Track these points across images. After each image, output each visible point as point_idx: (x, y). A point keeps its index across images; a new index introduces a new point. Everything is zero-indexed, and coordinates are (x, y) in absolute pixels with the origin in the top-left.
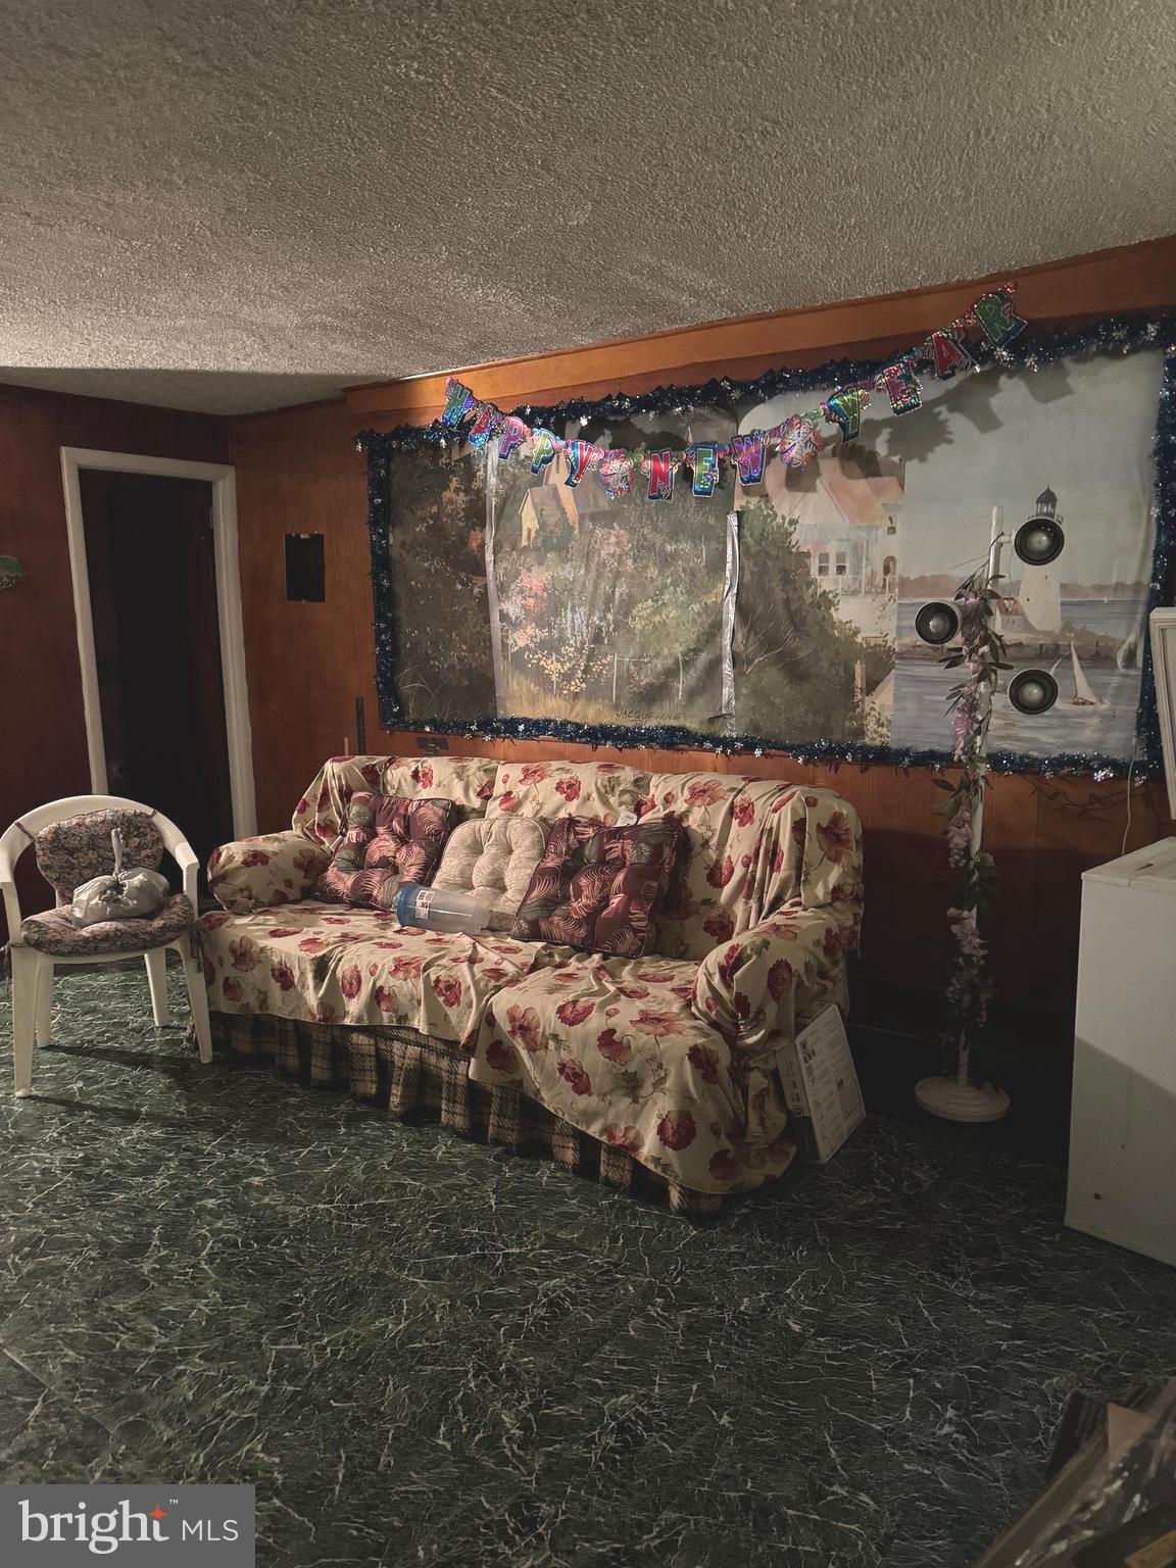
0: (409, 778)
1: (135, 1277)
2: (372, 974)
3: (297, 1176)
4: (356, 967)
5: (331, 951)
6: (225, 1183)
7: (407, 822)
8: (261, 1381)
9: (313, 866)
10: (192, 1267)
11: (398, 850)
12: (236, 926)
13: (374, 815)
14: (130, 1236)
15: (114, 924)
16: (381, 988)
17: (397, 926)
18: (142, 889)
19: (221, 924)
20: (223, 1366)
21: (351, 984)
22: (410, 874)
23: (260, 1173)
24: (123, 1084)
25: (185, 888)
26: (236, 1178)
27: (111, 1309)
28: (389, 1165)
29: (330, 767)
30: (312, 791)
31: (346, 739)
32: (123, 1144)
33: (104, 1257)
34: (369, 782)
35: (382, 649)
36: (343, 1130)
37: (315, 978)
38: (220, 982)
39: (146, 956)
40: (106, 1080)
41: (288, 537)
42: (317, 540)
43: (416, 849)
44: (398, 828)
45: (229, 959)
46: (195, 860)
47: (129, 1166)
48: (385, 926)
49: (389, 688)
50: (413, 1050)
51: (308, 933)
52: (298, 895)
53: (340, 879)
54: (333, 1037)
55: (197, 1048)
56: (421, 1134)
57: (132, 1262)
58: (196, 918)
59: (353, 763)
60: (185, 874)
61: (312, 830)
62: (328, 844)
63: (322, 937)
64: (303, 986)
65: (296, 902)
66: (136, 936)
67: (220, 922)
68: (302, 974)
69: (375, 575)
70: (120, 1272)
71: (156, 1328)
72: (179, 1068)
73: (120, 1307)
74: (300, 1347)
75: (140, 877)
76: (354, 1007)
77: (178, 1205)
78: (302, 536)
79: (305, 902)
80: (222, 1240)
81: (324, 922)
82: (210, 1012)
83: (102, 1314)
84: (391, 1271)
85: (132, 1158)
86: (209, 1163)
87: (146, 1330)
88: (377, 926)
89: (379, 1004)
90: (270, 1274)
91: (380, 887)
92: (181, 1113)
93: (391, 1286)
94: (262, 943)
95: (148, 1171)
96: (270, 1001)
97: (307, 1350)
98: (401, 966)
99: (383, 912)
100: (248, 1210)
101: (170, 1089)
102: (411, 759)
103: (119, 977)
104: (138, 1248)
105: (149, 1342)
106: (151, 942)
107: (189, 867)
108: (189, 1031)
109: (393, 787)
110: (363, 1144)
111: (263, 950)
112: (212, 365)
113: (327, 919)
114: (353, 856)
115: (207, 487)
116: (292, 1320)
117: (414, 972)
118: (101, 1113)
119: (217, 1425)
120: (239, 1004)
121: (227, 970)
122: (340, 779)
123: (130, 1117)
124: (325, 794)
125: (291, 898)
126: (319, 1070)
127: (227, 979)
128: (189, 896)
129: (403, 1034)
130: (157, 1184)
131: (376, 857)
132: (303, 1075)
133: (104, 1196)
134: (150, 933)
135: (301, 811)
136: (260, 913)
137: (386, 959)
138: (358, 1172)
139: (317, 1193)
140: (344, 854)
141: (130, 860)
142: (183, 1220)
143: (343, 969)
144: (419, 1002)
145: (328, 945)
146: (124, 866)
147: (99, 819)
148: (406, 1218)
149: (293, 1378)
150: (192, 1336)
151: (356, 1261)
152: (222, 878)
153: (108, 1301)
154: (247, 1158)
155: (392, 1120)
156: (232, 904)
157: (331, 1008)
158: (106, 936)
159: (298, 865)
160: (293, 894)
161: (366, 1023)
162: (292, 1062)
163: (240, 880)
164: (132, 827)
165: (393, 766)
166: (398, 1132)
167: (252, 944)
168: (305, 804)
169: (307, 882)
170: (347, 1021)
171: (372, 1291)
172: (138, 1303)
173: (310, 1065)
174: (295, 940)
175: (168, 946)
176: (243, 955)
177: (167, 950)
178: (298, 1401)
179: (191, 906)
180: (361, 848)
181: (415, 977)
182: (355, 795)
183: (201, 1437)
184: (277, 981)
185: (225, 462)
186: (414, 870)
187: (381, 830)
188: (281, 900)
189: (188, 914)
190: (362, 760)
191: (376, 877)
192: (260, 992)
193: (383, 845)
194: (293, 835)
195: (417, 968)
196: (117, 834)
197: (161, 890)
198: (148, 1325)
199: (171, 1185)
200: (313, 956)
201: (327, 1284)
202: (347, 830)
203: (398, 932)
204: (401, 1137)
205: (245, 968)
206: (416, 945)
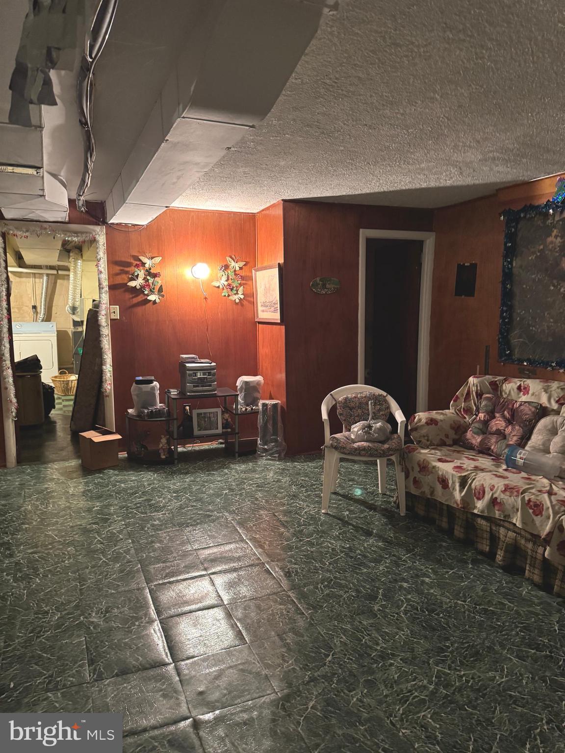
0: (516, 390)
1: (371, 611)
2: (492, 490)
3: (447, 583)
4: (483, 485)
5: (469, 474)
6: (412, 577)
7: (513, 412)
8: (430, 683)
9: (459, 429)
10: (397, 614)
11: (507, 427)
12: (421, 453)
13: (495, 407)
14: (369, 590)
15: (368, 444)
16: (496, 498)
17: (504, 467)
18: (380, 429)
19: (414, 451)
20: (412, 668)
21: (479, 493)
22: (513, 440)
23: (429, 577)
24: (365, 517)
25: (399, 431)
26: (417, 576)
27: (361, 623)
28: (495, 590)
29: (471, 380)
30: (462, 391)
31: (478, 366)
32: (366, 545)
33: (358, 596)
34: (492, 389)
35: (503, 321)
36: (470, 566)
37: (460, 486)
38: (411, 478)
39: (378, 461)
40: (358, 514)
41: (459, 265)
42: (474, 266)
43: (517, 428)
44: (508, 415)
45: (417, 469)
46: (404, 419)
47: (369, 557)
48: (498, 466)
49: (505, 341)
50: (510, 534)
51: (457, 463)
52: (451, 443)
53: (474, 438)
54: (467, 518)
55: (398, 507)
56: (514, 580)
57: (370, 603)
58: (403, 446)
59: (485, 379)
60: (399, 425)
61: (460, 411)
62: (469, 419)
63: (465, 466)
64: (453, 489)
65: (449, 446)
66: (377, 450)
67: (414, 450)
68: (454, 483)
69: (504, 283)
70: (365, 606)
71: (380, 638)
72: (389, 514)
73: (365, 623)
74: (449, 672)
75: (380, 424)
76: (480, 505)
77: (390, 582)
78: (466, 265)
79: (454, 446)
80: (410, 605)
81: (464, 458)
82: (406, 492)
83: (356, 623)
84: (497, 648)
85: (370, 553)
86: (405, 565)
87: (376, 638)
88: (492, 465)
89: (494, 506)
90: (434, 629)
91: (494, 445)
92: (391, 537)
93: (497, 656)
94: (434, 464)
95: (377, 561)
96: (435, 493)
97: (453, 675)
98: (507, 489)
99: (497, 458)
100: (423, 593)
101: (386, 524)
102: (517, 380)
103: (363, 467)
104: (373, 597)
105: (378, 644)
106: (383, 454)
107: (402, 422)
108: (395, 498)
109: (506, 393)
110: (481, 576)
111: (434, 467)
112: (433, 184)
113: (466, 457)
114: (481, 427)
115: (420, 244)
116: (445, 656)
117: (515, 493)
118: (356, 528)
119: (408, 696)
120: (420, 491)
121: (415, 473)
122: (477, 386)
123: (368, 534)
124: (468, 393)
125: (447, 443)
126: (458, 532)
127: (415, 478)
128: (401, 436)
129: (506, 524)
130: (381, 569)
131: (494, 429)
132: (450, 532)
133: (357, 568)
134: (383, 451)
135: (455, 401)
136: (433, 449)
137: (500, 484)
138: (479, 589)
139: (458, 594)
140: (477, 425)
141: (375, 415)
142: (393, 590)
143: (476, 484)
144: (518, 510)
145: (468, 471)
146: (373, 418)
147: (364, 396)
148: (506, 621)
149: (446, 687)
150: (397, 648)
151: (478, 636)
152: (415, 429)
153: (360, 619)
154: (422, 567)
155: (497, 567)
156: (419, 442)
157: (467, 503)
158: (364, 449)
159: (452, 428)
160: (449, 442)
161: (486, 514)
162: (445, 525)
163: (424, 431)
164: (378, 401)
165: (507, 382)
166: (499, 573)
167: (429, 463)
168: (457, 397)
169: (456, 437)
170: (476, 511)
171: (487, 656)
172: (372, 624)
173: (453, 529)
174: (451, 465)
175: (389, 457)
176: (424, 467)
177: (388, 460)
178: (449, 700)
179: (401, 440)
180: (486, 423)
181: (516, 496)
182: (485, 396)
183: (400, 700)
184: (440, 484)
185: (430, 230)
186: (515, 438)
187: (497, 415)
188: (442, 444)
189: (400, 443)
190: (489, 378)
191: (493, 439)
192: (431, 487)
193: (498, 423)
194: (450, 412)
195: (518, 492)
196: (371, 403)
197: (388, 431)
198: (377, 635)
199: (387, 571)
200: (460, 475)
201: (463, 643)
202: (479, 413)
203: (505, 470)
204: (502, 579)
205: (425, 474)
206: (516, 479)
